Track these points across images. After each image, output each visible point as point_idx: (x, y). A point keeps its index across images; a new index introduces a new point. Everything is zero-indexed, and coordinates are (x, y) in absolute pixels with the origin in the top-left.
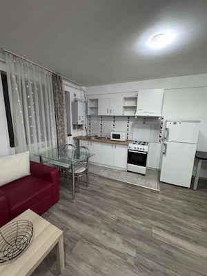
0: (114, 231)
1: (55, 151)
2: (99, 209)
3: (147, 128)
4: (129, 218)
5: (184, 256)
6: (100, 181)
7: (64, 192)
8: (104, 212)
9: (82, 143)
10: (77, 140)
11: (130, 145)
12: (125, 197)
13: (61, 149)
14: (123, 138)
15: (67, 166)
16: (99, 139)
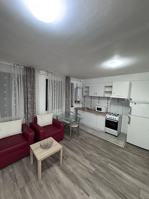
0: (87, 158)
1: (64, 115)
2: (82, 148)
3: (120, 105)
4: (97, 156)
5: (122, 180)
6: (86, 135)
7: (66, 136)
8: (84, 150)
9: (79, 112)
10: (76, 109)
11: (107, 115)
12: (99, 146)
13: (67, 114)
14: (103, 110)
15: (68, 123)
16: (89, 110)
